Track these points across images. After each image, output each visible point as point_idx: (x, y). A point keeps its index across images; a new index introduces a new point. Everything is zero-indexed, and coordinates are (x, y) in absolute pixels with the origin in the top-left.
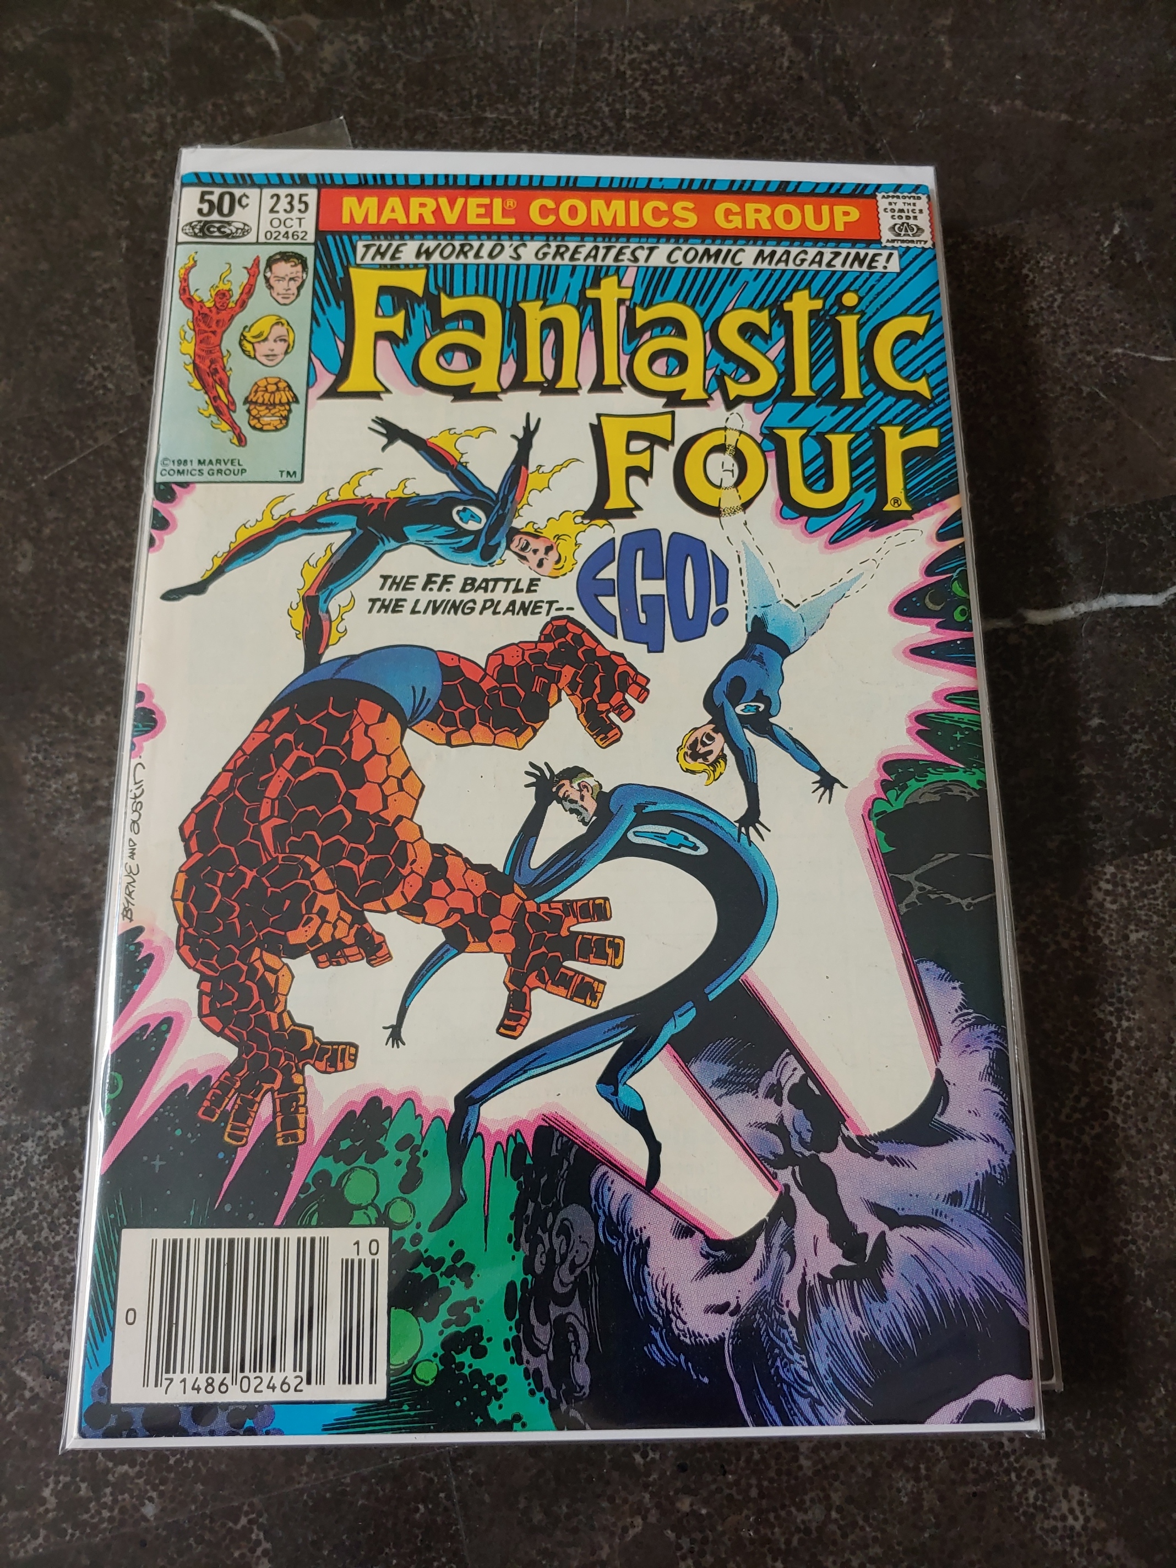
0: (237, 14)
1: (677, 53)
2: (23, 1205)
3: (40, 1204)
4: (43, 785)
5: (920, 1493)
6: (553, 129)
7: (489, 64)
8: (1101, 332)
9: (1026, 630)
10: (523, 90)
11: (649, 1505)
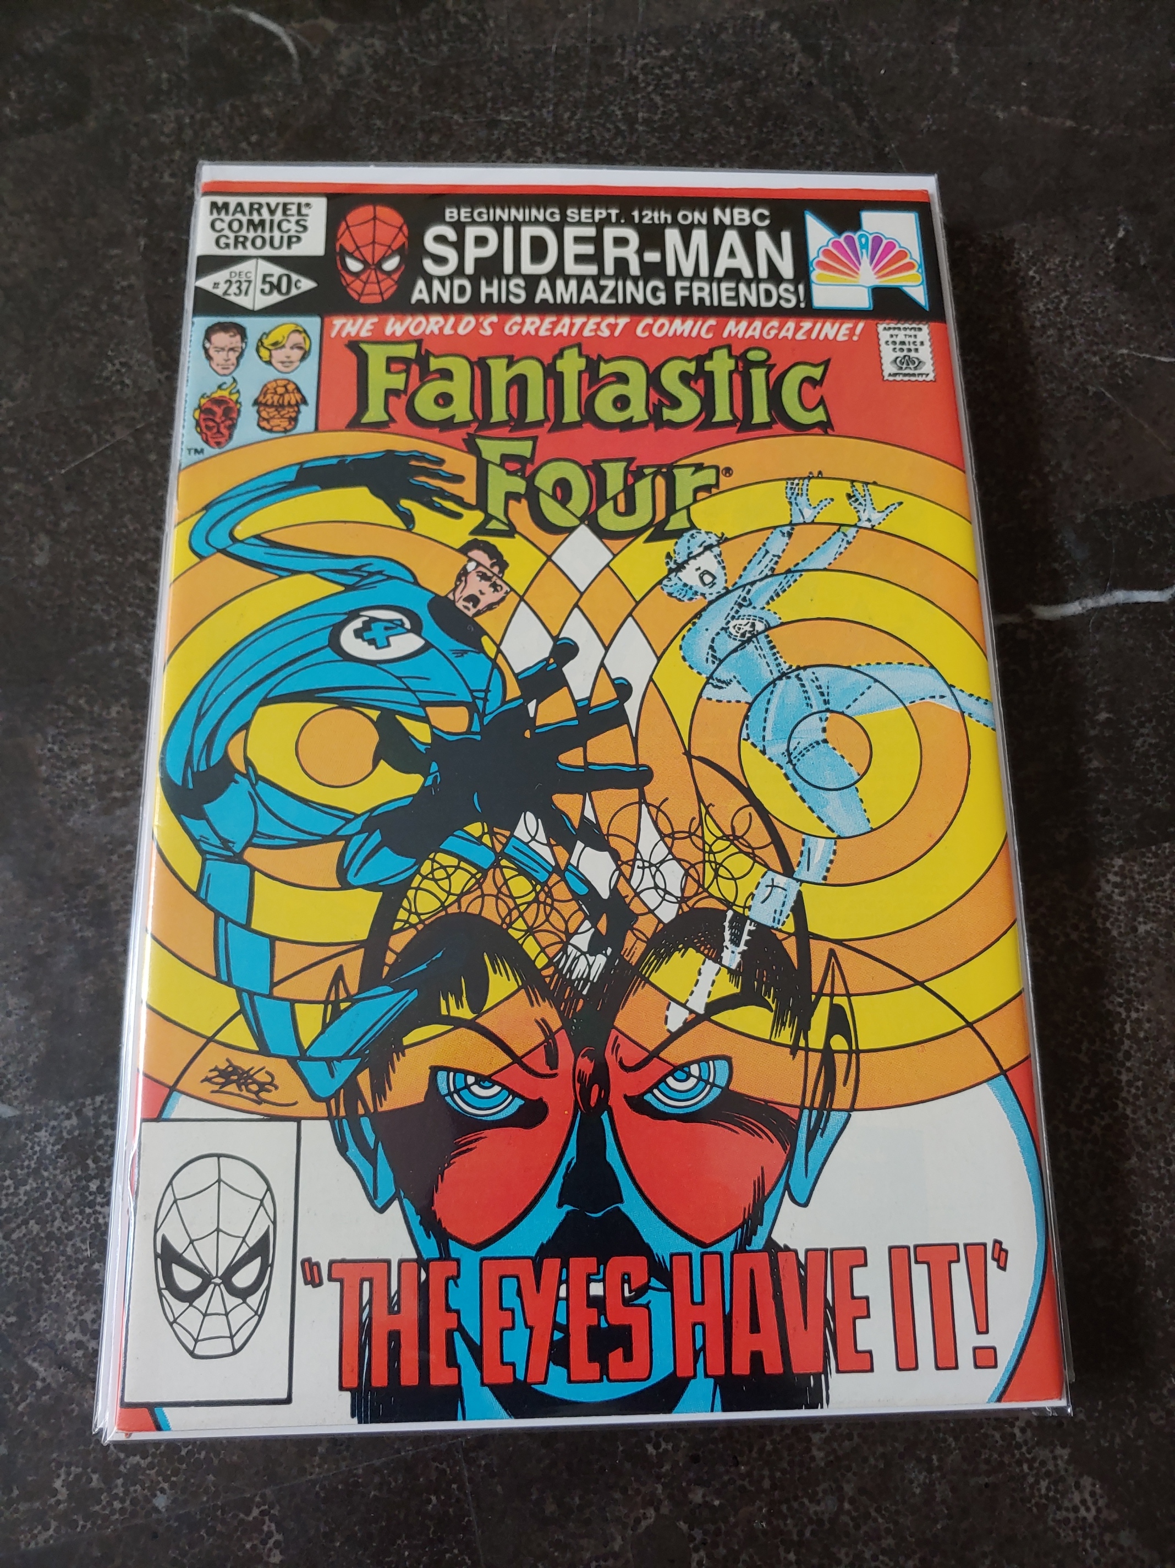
0: (255, 18)
1: (688, 59)
2: (37, 1195)
3: (53, 1194)
4: (58, 776)
5: (932, 1484)
6: (567, 132)
7: (504, 68)
8: (1106, 333)
9: (1034, 625)
10: (537, 94)
11: (662, 1497)
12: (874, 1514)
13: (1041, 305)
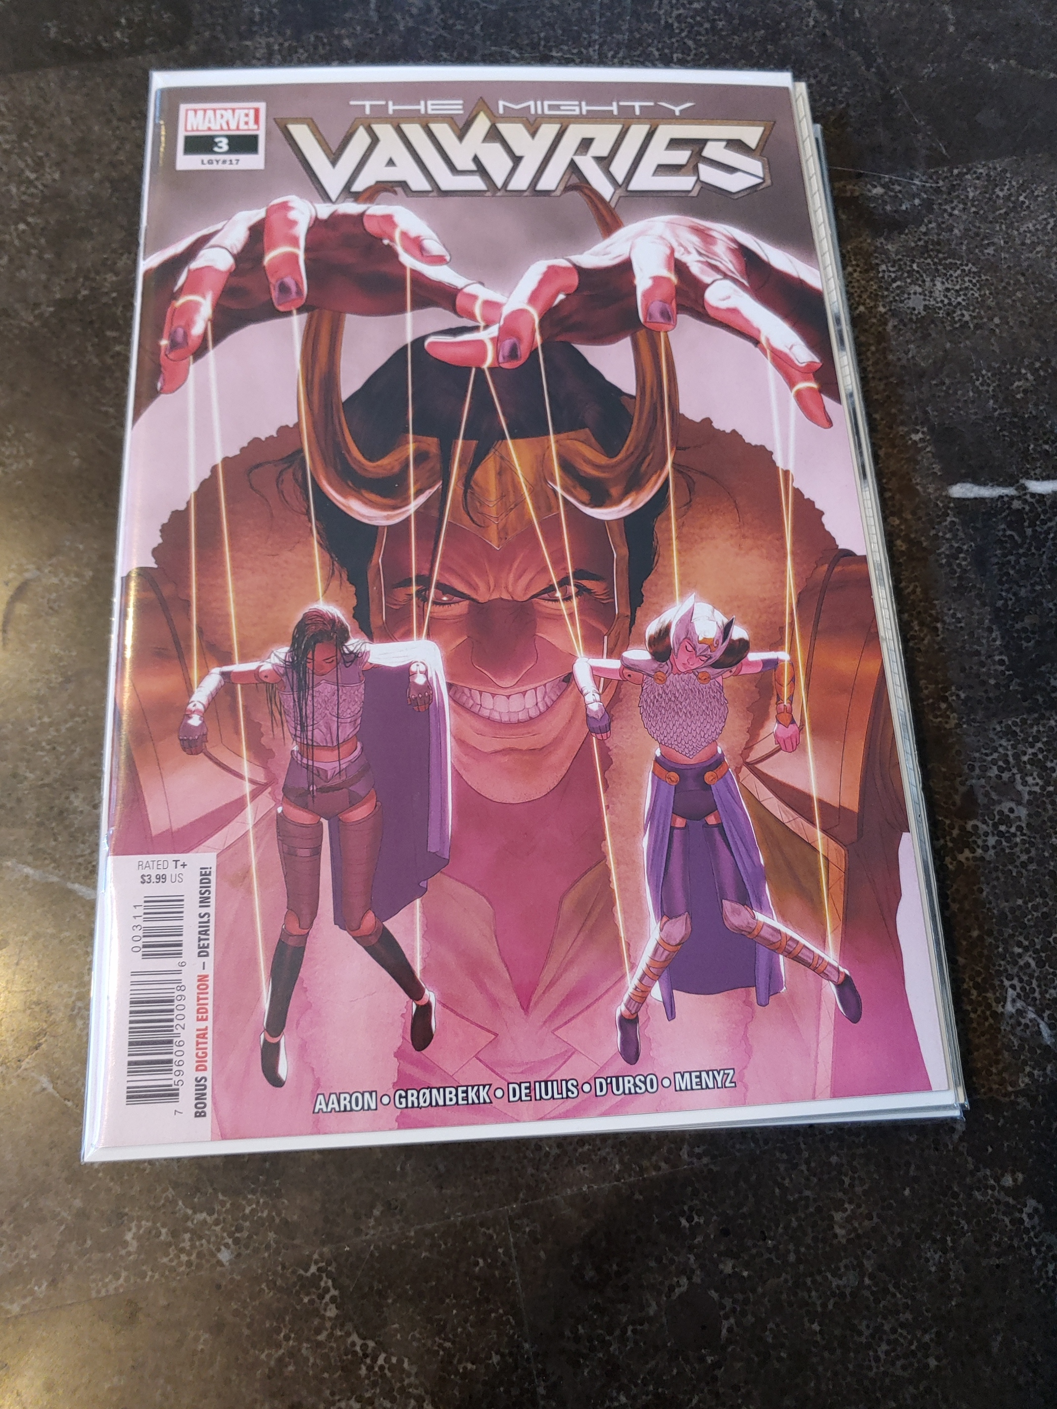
5: (947, 1263)
9: (1028, 497)
10: (585, 35)
11: (694, 1267)
12: (892, 1289)
13: (1030, 225)
